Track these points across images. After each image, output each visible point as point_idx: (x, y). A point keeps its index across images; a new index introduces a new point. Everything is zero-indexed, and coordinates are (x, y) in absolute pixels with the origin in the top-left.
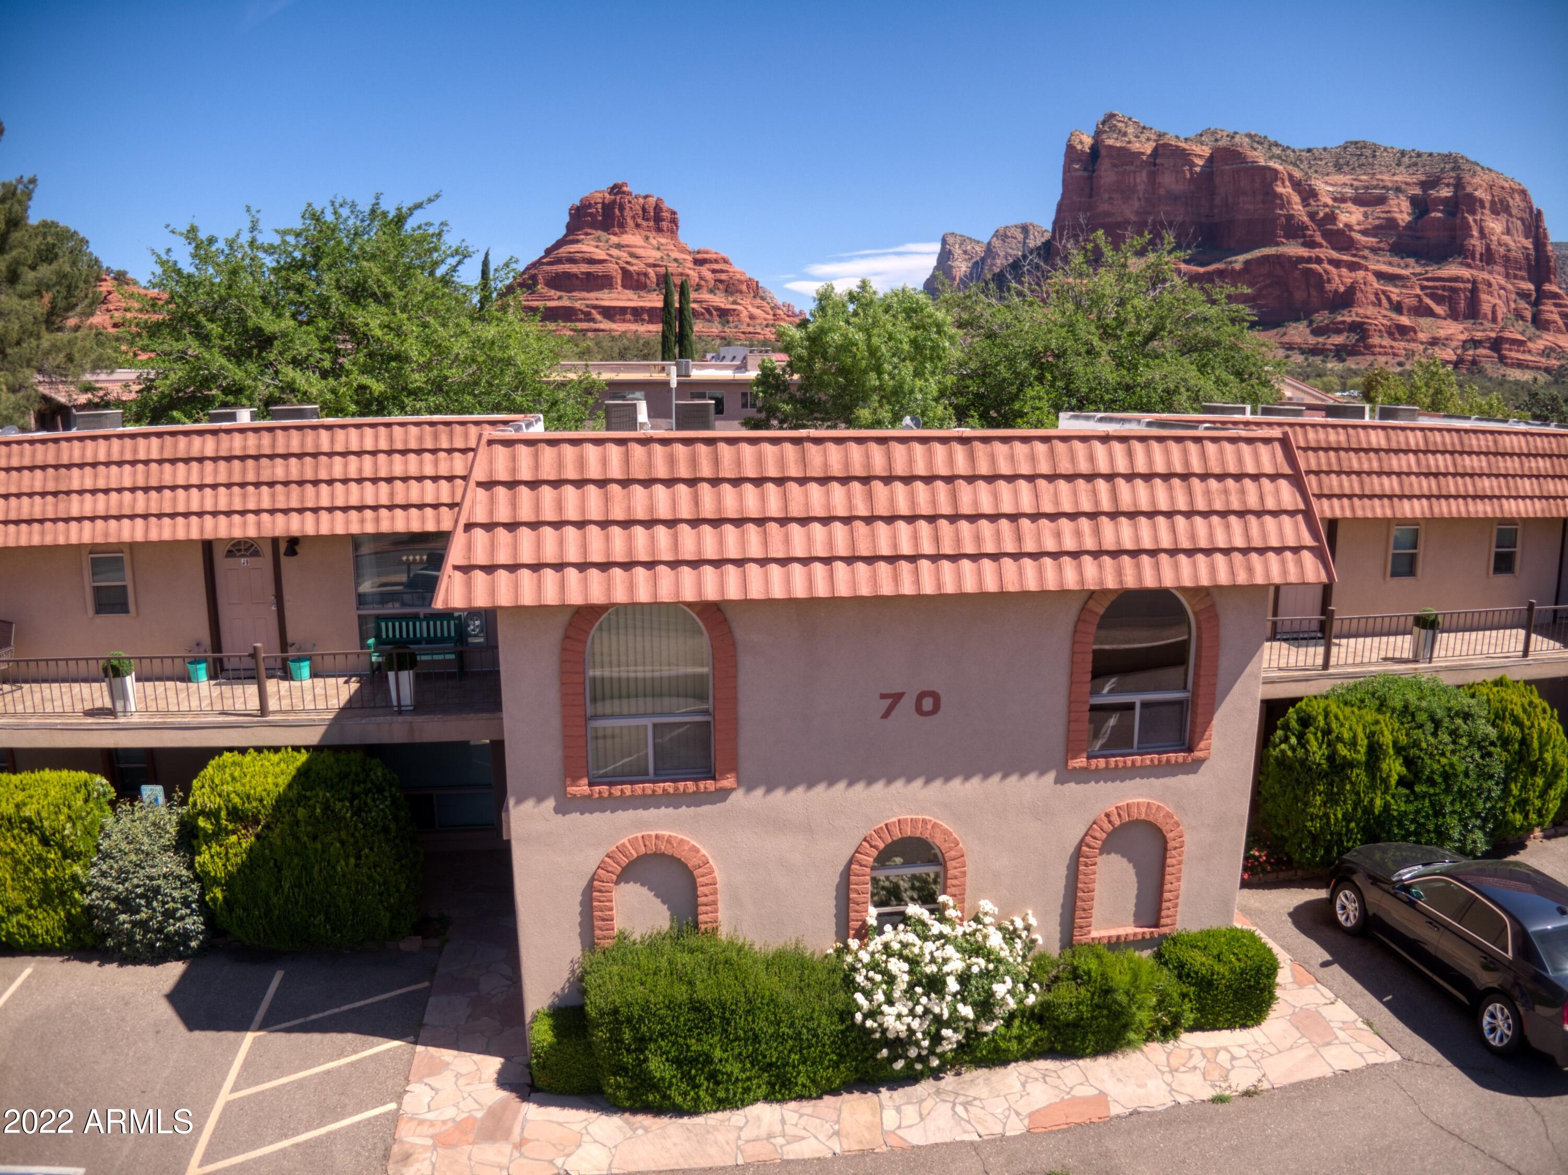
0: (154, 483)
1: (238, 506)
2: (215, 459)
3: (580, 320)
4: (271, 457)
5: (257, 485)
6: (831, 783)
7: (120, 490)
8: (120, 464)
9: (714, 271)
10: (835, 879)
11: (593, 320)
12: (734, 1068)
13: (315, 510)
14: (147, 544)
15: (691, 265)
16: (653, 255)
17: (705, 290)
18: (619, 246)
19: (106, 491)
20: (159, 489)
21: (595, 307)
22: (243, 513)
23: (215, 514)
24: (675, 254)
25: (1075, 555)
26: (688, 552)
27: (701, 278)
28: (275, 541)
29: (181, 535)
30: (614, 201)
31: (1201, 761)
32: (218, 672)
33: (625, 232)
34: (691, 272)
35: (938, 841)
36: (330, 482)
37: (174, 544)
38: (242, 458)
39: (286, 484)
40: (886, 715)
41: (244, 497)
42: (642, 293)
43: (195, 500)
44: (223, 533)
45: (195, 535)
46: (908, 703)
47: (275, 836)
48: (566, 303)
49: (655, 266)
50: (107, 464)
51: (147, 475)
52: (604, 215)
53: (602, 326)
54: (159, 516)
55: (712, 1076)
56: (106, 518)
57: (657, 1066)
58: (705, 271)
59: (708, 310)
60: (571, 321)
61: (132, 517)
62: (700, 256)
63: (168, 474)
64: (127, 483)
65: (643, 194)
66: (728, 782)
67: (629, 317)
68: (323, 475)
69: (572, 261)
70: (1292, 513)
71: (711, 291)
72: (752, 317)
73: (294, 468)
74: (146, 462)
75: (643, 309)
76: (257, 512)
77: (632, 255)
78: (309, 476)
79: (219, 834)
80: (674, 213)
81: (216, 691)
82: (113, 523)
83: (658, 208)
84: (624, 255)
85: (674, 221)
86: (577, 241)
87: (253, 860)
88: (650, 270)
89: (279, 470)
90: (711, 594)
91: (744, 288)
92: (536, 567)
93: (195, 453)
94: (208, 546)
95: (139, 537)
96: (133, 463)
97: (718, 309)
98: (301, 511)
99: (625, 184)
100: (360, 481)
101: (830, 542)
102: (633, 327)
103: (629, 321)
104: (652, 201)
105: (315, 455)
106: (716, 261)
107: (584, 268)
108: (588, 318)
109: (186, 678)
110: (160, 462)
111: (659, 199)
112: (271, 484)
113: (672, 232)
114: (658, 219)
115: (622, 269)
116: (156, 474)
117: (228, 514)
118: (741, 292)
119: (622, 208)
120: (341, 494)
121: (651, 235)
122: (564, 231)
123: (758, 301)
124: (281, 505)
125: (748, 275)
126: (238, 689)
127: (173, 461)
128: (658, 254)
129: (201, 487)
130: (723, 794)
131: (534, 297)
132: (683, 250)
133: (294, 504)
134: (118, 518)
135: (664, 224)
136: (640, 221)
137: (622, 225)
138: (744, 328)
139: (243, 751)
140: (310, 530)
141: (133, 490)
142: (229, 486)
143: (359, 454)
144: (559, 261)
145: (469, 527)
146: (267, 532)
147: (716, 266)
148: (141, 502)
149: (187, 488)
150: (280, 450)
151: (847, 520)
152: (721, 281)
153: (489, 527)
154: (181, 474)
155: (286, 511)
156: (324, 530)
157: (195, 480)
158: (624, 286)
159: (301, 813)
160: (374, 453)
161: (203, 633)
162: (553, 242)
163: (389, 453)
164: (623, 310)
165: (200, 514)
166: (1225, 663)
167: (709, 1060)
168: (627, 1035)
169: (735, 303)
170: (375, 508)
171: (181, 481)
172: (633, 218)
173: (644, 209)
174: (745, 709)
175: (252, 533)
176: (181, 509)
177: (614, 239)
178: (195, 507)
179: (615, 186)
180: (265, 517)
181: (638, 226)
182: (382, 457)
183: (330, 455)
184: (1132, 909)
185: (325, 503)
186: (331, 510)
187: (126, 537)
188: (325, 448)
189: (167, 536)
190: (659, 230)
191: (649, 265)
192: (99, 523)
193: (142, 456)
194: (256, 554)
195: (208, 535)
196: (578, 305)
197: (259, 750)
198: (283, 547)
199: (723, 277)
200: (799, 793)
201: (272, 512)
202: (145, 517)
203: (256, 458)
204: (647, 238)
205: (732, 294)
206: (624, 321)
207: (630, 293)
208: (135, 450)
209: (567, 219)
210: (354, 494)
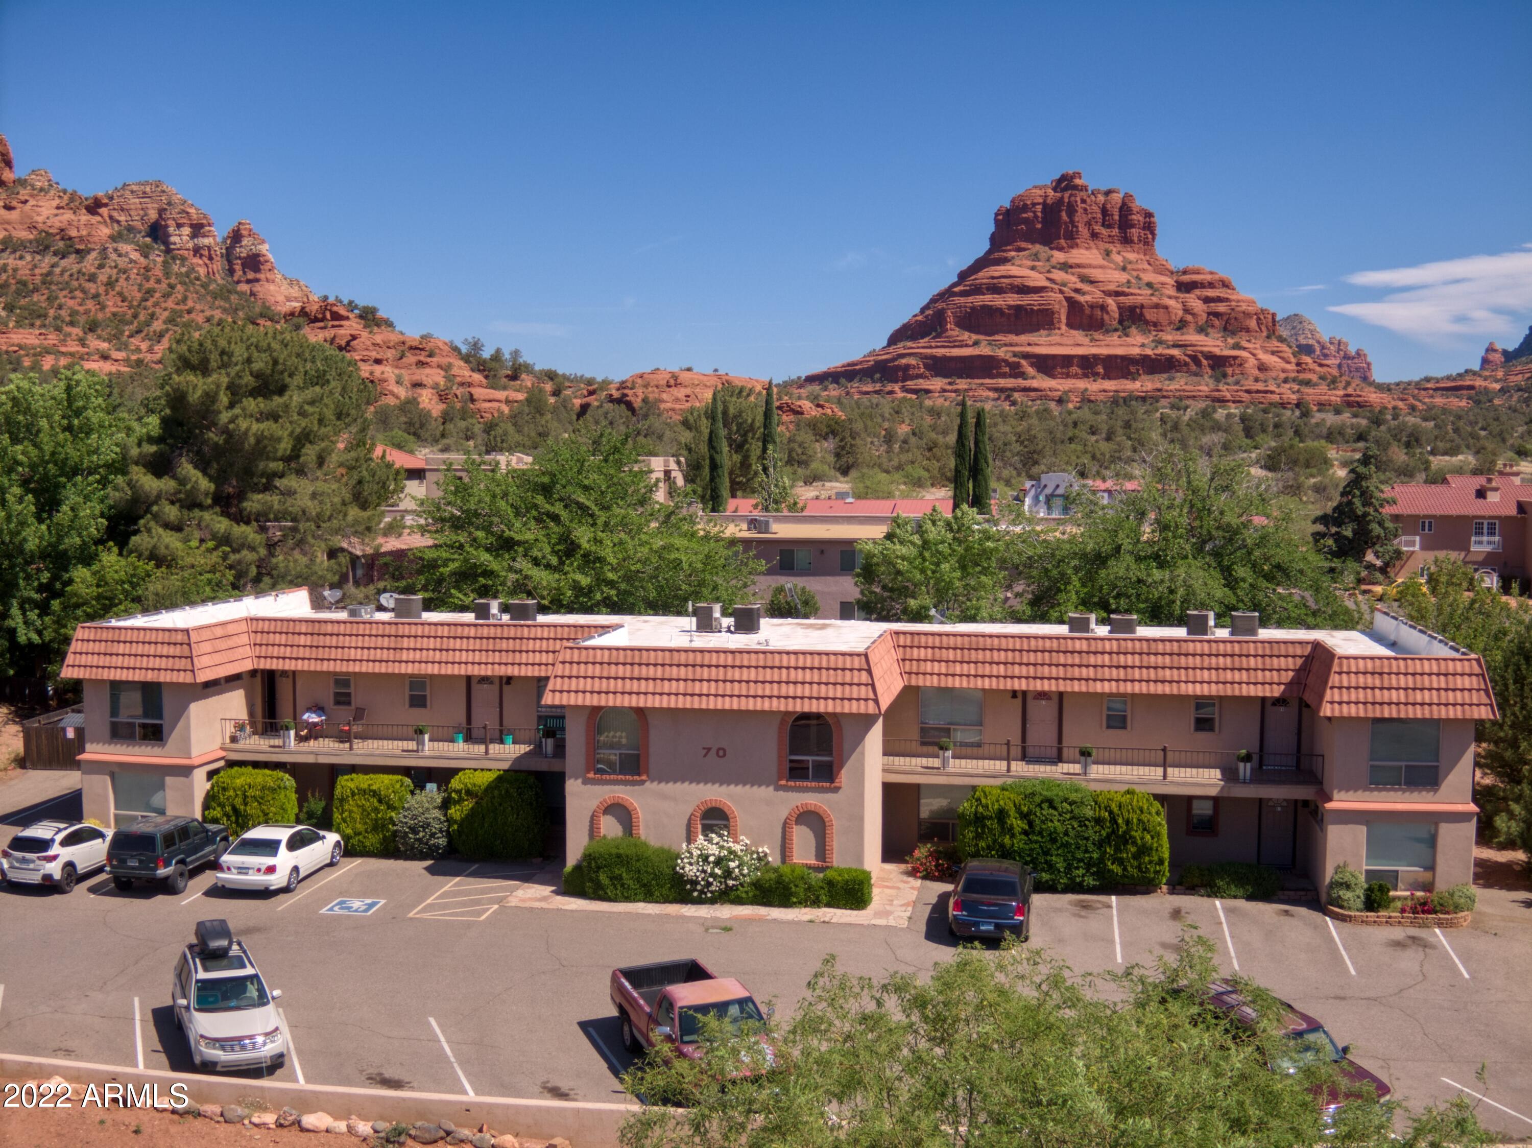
0: (445, 647)
1: (484, 660)
2: (475, 638)
3: (1004, 376)
4: (501, 638)
5: (494, 651)
6: (683, 782)
7: (428, 650)
8: (428, 637)
9: (1207, 300)
10: (686, 822)
11: (1023, 375)
12: (631, 882)
13: (519, 664)
14: (440, 676)
15: (1172, 292)
16: (1114, 277)
17: (1191, 328)
18: (1065, 267)
19: (421, 650)
20: (447, 650)
21: (1026, 356)
22: (486, 664)
23: (473, 663)
24: (1150, 277)
25: (770, 697)
26: (628, 689)
27: (1187, 311)
28: (501, 677)
29: (456, 672)
30: (1060, 201)
31: (839, 788)
32: (469, 739)
33: (1074, 246)
34: (1172, 303)
35: (726, 810)
36: (527, 652)
37: (453, 677)
38: (488, 638)
39: (507, 651)
40: (705, 756)
41: (487, 656)
42: (1097, 335)
43: (464, 657)
44: (476, 673)
45: (463, 673)
46: (713, 752)
47: (484, 803)
48: (984, 350)
49: (1117, 294)
50: (422, 637)
51: (442, 643)
52: (1044, 221)
53: (1035, 384)
54: (446, 663)
55: (622, 885)
56: (420, 662)
57: (603, 878)
58: (1194, 301)
59: (1194, 358)
60: (992, 377)
61: (433, 663)
62: (1186, 278)
63: (452, 644)
64: (432, 646)
65: (1104, 188)
66: (644, 777)
67: (1075, 369)
68: (524, 648)
69: (996, 289)
70: (866, 685)
71: (1201, 330)
72: (1262, 368)
73: (511, 645)
74: (442, 637)
75: (1096, 357)
76: (493, 664)
77: (1084, 279)
78: (518, 648)
79: (460, 801)
80: (1149, 215)
81: (466, 747)
82: (423, 665)
83: (1125, 209)
84: (1072, 279)
85: (1149, 227)
86: (1005, 261)
87: (472, 813)
88: (1110, 301)
89: (504, 645)
90: (641, 705)
91: (1253, 324)
92: (576, 692)
93: (465, 634)
94: (469, 678)
95: (436, 672)
96: (435, 637)
97: (1210, 356)
98: (513, 664)
99: (1078, 175)
100: (540, 652)
101: (678, 688)
102: (1081, 384)
103: (1076, 376)
104: (1117, 198)
105: (521, 639)
106: (1211, 285)
107: (1013, 299)
108: (1016, 371)
109: (452, 741)
110: (448, 638)
111: (1127, 196)
112: (500, 651)
113: (1146, 243)
114: (1125, 223)
115: (1069, 299)
116: (446, 643)
117: (479, 664)
118: (1248, 330)
119: (1071, 210)
120: (531, 658)
121: (1113, 248)
122: (987, 246)
123: (1274, 344)
124: (504, 661)
125: (1260, 305)
126: (476, 747)
127: (455, 638)
128: (1123, 277)
129: (467, 651)
130: (642, 782)
131: (940, 341)
132: (1162, 270)
133: (510, 661)
134: (426, 662)
135: (1134, 232)
136: (1098, 228)
137: (1072, 238)
138: (1250, 384)
139: (475, 770)
140: (516, 673)
141: (434, 650)
142: (480, 651)
143: (541, 639)
144: (977, 290)
145: (556, 677)
146: (497, 673)
147: (1211, 293)
148: (438, 656)
149: (461, 650)
150: (505, 636)
151: (685, 680)
152: (1217, 315)
153: (562, 677)
154: (458, 644)
155: (506, 664)
156: (523, 674)
157: (464, 647)
158: (1070, 325)
159: (496, 793)
160: (548, 639)
161: (463, 719)
162: (970, 262)
163: (555, 639)
164: (1067, 360)
165: (466, 663)
166: (846, 746)
167: (621, 879)
168: (593, 865)
169: (1237, 346)
170: (546, 665)
171: (458, 647)
172: (1088, 224)
173: (1104, 211)
174: (652, 750)
175: (489, 673)
176: (457, 660)
177: (1059, 256)
178: (464, 660)
179: (1064, 178)
180: (496, 666)
181: (1094, 235)
182: (551, 641)
183: (528, 639)
184: (814, 853)
185: (524, 661)
186: (526, 664)
187: (429, 671)
188: (526, 636)
189: (449, 672)
190: (1126, 240)
191: (1108, 294)
192: (416, 664)
193: (439, 634)
194: (492, 683)
195: (469, 673)
196: (1001, 353)
197: (482, 770)
198: (504, 680)
199: (1221, 308)
200: (670, 785)
201: (500, 664)
202: (440, 663)
203: (494, 638)
204: (1108, 253)
205: (1233, 333)
206: (1068, 376)
207: (1078, 335)
208: (436, 631)
209: (992, 228)
210: (537, 658)
